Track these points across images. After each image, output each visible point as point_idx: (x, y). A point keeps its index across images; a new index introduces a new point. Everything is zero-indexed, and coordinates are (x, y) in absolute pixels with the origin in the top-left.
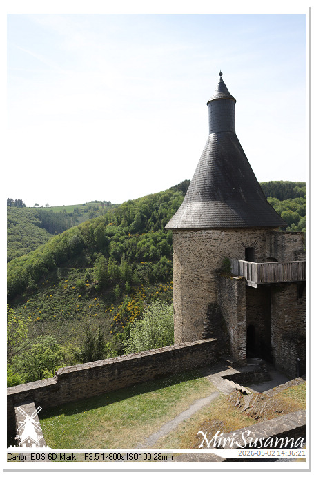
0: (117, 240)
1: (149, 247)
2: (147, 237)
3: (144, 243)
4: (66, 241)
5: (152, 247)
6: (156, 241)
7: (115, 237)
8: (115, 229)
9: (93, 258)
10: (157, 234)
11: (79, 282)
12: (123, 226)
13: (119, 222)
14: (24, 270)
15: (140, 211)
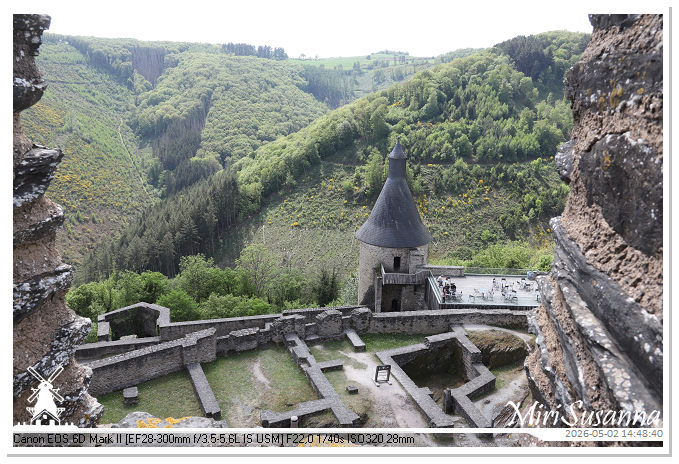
0: (400, 131)
1: (442, 144)
2: (442, 129)
3: (436, 138)
4: (333, 128)
5: (446, 144)
6: (453, 135)
7: (398, 126)
8: (400, 113)
9: (367, 153)
10: (456, 125)
11: (347, 182)
12: (411, 110)
13: (407, 103)
14: (282, 162)
15: (440, 88)
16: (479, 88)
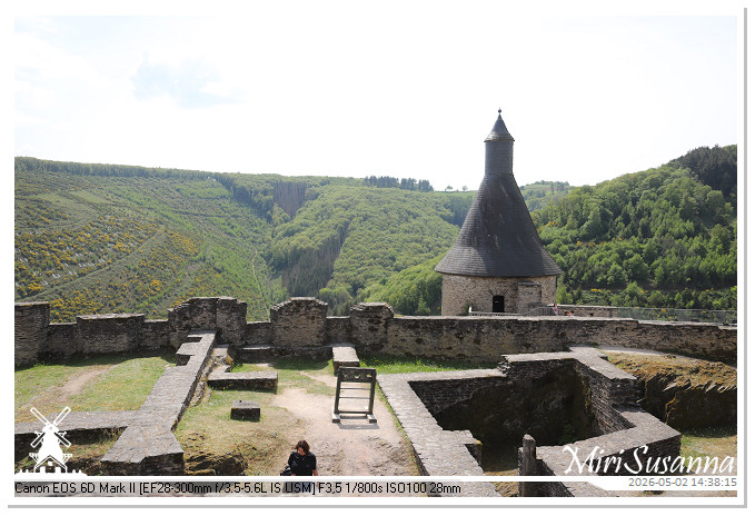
0: (555, 251)
1: (608, 265)
2: (608, 249)
3: (600, 259)
5: (614, 266)
6: (622, 256)
7: (552, 246)
8: (556, 232)
10: (626, 243)
12: (570, 228)
13: (564, 222)
14: (414, 287)
15: (603, 204)
16: (653, 205)
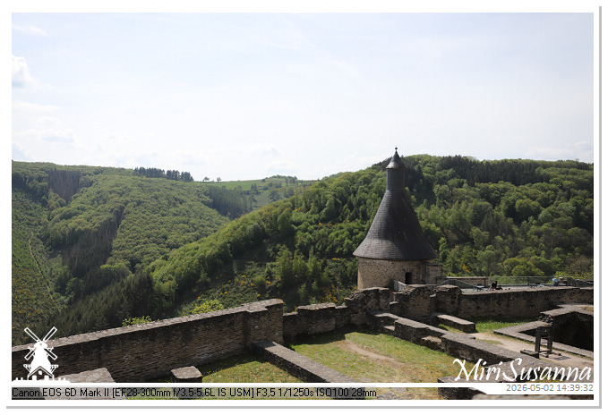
0: (305, 230)
1: (343, 240)
2: (341, 228)
3: (337, 235)
4: (244, 229)
5: (346, 241)
6: (351, 233)
7: (302, 226)
8: (303, 216)
9: (276, 251)
10: (353, 224)
11: (258, 278)
12: (312, 213)
13: (308, 208)
14: (196, 261)
15: (334, 195)
16: (367, 196)
